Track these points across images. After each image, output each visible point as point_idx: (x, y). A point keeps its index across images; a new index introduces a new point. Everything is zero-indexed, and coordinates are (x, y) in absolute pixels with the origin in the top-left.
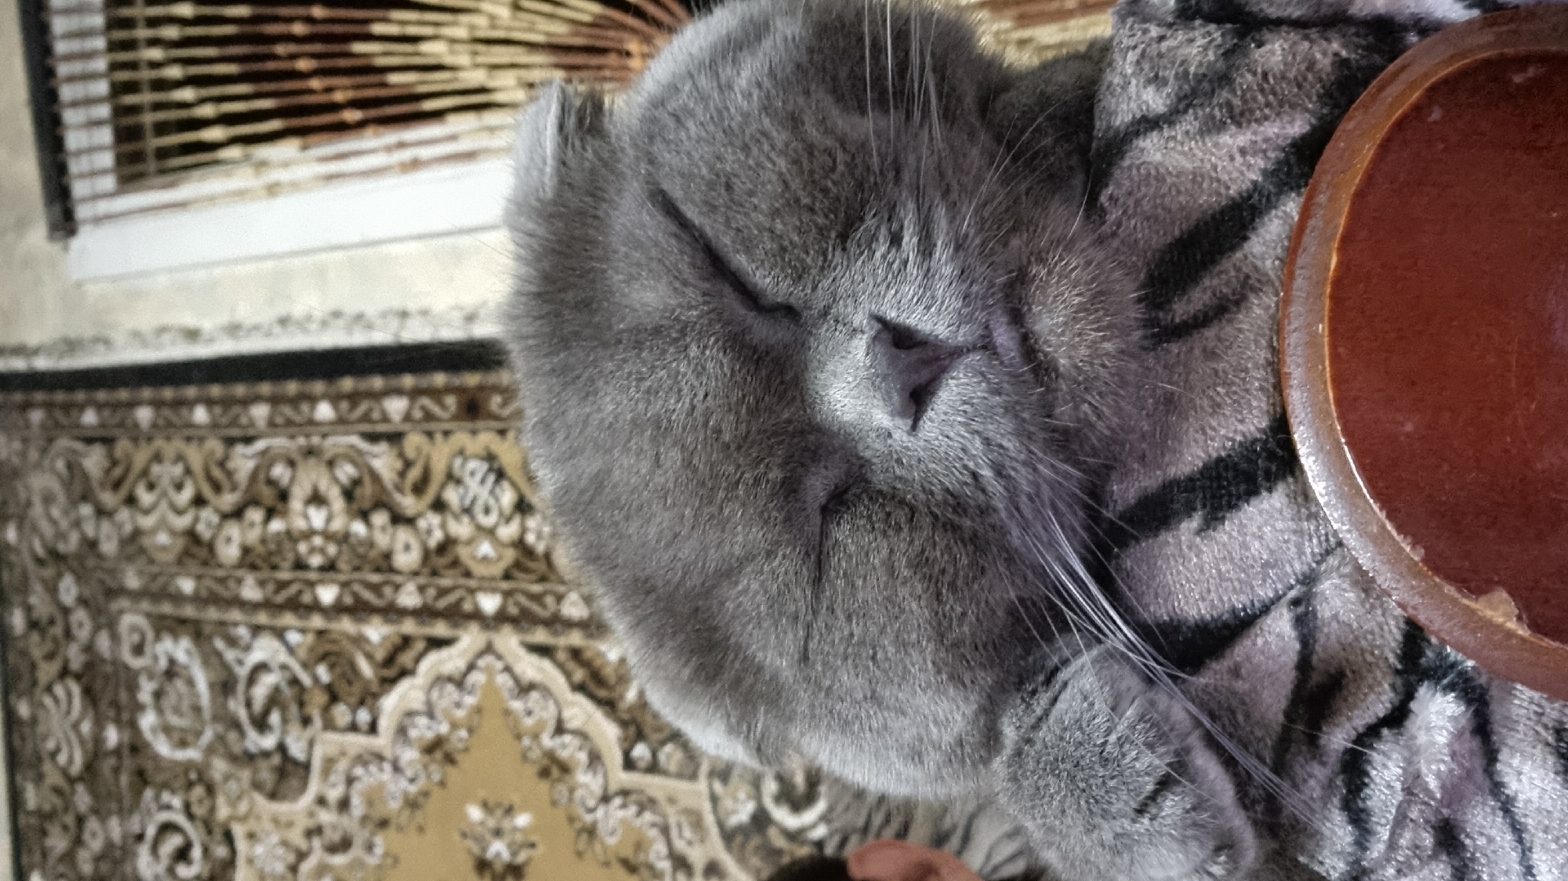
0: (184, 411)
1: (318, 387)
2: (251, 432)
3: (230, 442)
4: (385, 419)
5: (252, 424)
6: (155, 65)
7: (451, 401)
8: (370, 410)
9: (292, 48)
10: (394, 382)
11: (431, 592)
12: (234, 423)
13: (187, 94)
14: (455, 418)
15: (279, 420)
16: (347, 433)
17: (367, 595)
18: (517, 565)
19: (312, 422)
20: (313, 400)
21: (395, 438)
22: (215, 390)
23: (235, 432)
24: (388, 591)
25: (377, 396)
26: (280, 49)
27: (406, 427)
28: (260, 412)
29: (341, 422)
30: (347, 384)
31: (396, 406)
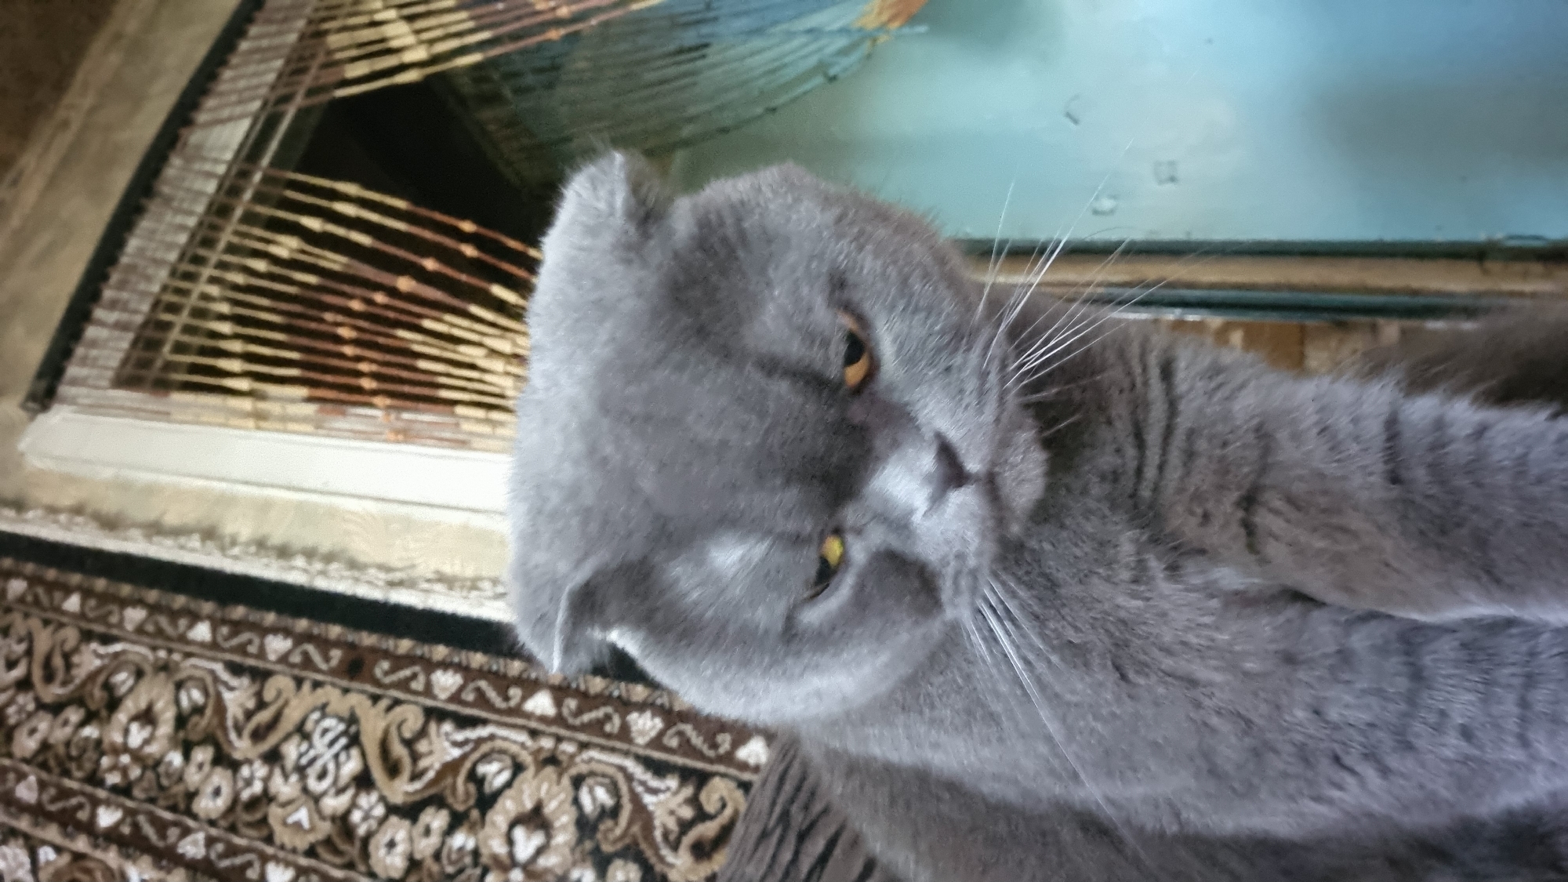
0: (58, 595)
1: (208, 607)
2: (115, 632)
3: (87, 636)
4: (262, 654)
5: (120, 624)
6: (205, 297)
7: (336, 654)
8: (250, 642)
9: (340, 318)
10: (288, 621)
11: (220, 847)
12: (103, 619)
13: (225, 328)
14: (333, 672)
15: (150, 628)
16: (214, 659)
17: (149, 831)
18: (328, 842)
19: (183, 639)
20: (195, 618)
21: (260, 676)
22: (101, 584)
23: (99, 628)
24: (173, 833)
25: (264, 631)
26: (329, 316)
27: (278, 667)
28: (135, 615)
29: (214, 645)
30: (239, 612)
31: (278, 645)
